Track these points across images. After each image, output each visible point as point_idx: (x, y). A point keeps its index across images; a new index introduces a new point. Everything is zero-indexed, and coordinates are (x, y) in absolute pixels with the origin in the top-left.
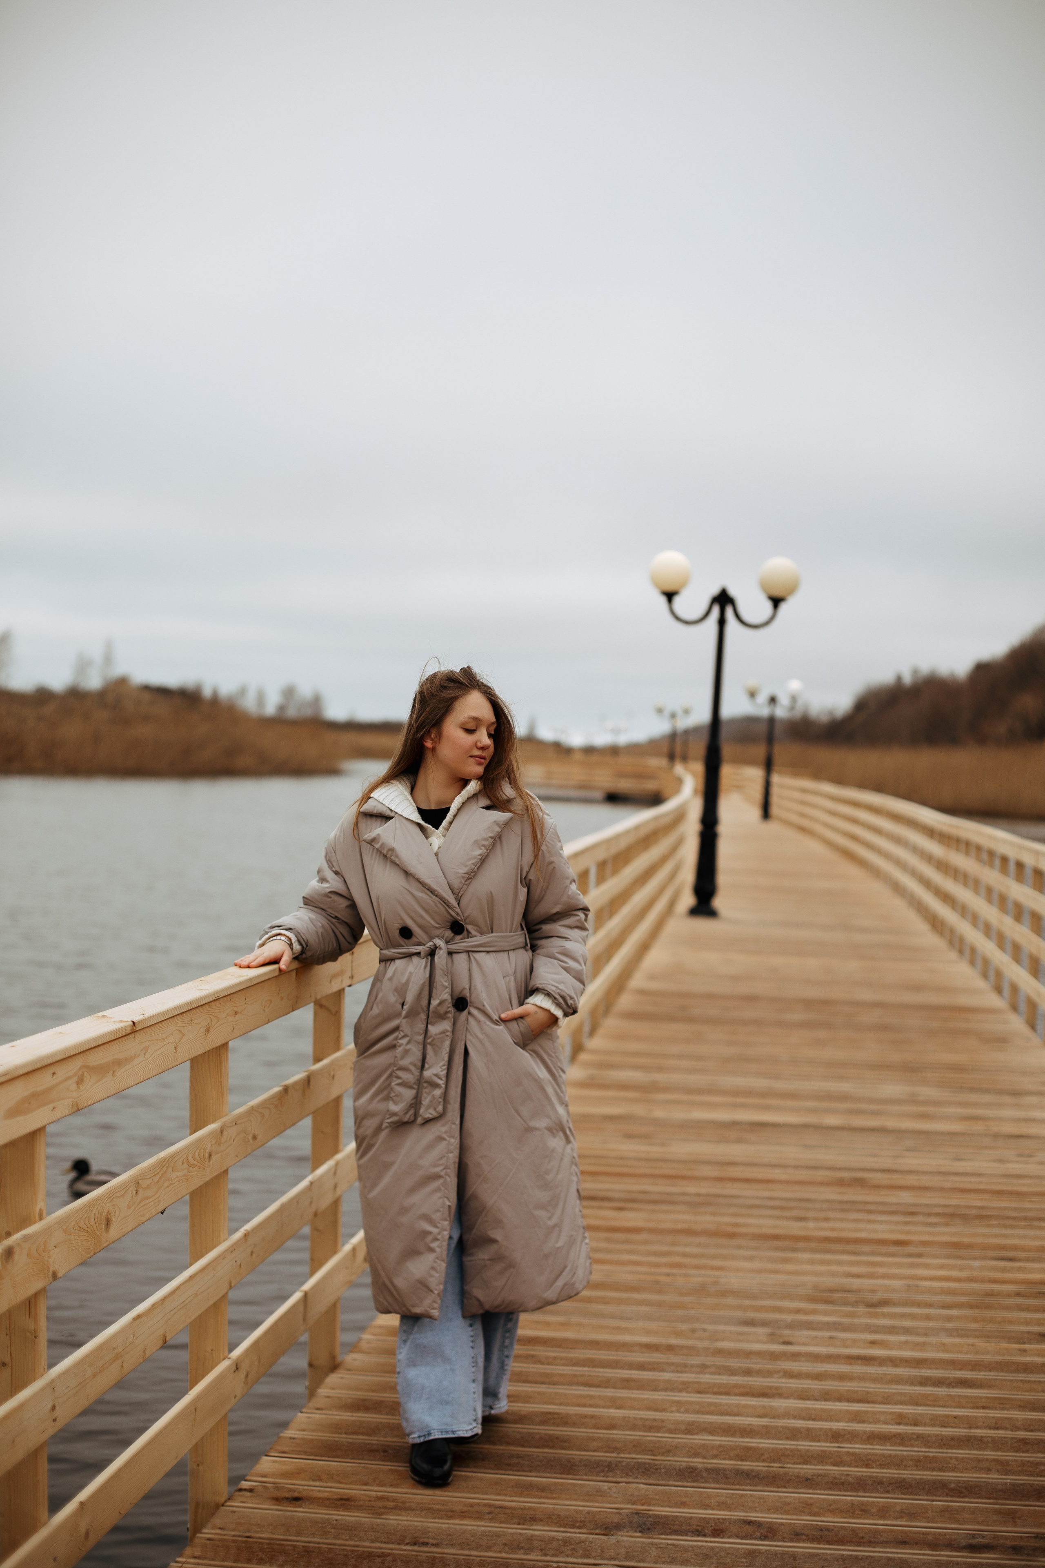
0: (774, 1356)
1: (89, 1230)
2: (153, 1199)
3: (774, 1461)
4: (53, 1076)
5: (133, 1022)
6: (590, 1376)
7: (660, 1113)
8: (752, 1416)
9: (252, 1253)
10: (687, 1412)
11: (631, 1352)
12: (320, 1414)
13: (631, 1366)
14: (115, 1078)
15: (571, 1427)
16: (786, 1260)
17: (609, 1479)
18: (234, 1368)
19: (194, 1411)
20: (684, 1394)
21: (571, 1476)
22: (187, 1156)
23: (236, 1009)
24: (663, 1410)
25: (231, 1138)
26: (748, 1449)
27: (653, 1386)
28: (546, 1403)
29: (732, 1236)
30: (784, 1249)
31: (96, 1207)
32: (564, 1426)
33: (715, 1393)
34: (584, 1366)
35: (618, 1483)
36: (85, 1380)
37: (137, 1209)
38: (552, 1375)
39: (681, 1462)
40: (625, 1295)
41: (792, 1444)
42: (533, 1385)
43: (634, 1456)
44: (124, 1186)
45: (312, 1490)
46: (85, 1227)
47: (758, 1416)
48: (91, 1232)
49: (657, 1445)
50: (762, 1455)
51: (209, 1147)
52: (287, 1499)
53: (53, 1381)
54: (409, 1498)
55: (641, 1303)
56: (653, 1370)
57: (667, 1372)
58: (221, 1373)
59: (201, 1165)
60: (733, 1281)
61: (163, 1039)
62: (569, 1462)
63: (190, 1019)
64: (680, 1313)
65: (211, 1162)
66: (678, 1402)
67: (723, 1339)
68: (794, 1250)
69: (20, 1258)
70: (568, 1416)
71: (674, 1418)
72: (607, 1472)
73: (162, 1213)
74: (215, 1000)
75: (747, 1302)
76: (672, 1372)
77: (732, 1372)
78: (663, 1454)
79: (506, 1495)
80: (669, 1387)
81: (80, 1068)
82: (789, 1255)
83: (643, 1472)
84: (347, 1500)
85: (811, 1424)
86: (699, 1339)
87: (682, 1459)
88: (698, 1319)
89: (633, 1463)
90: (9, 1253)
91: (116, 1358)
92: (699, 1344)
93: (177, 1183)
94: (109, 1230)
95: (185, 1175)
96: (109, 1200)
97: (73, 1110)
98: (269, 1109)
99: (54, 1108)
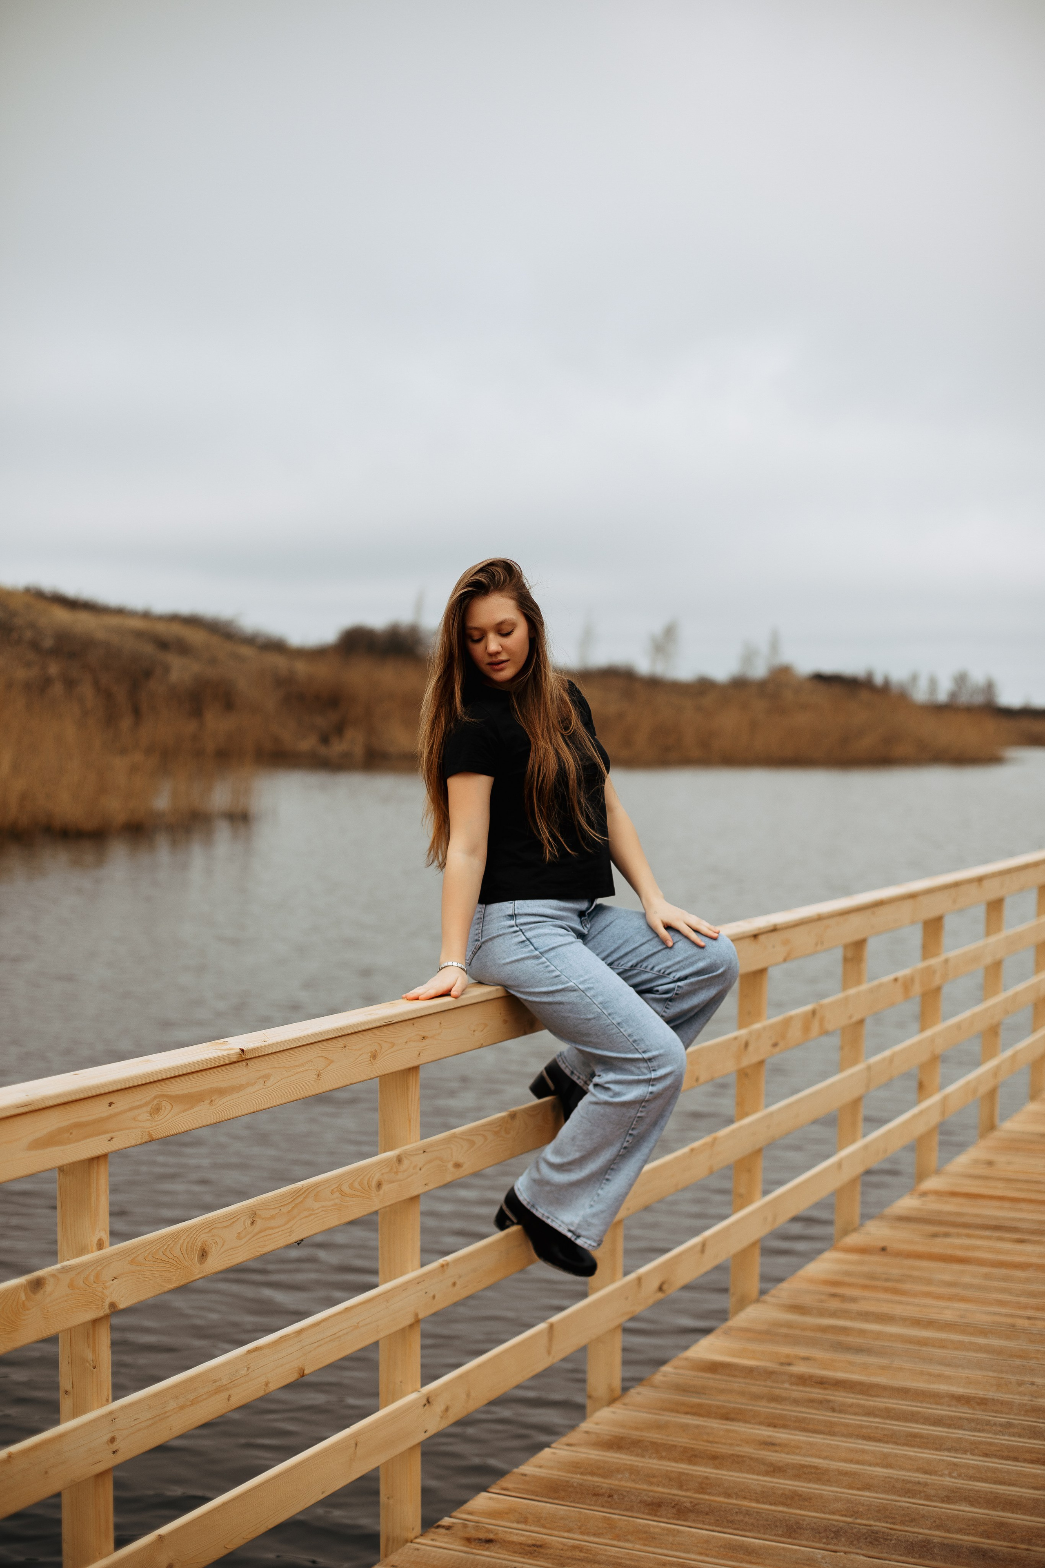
1: (170, 1260)
2: (280, 1229)
3: (1022, 1541)
4: (110, 1106)
5: (242, 1050)
6: (877, 1428)
8: (1028, 1488)
9: (454, 1284)
10: (959, 1476)
11: (937, 1404)
12: (568, 1450)
13: (928, 1420)
14: (214, 1107)
15: (823, 1484)
17: (829, 1547)
18: (425, 1401)
19: (354, 1446)
20: (968, 1456)
21: (790, 1540)
22: (340, 1185)
23: (424, 1034)
24: (933, 1473)
25: (416, 1166)
26: (1002, 1524)
27: (937, 1444)
28: (810, 1456)
31: (184, 1238)
32: (815, 1482)
33: (1003, 1458)
34: (875, 1416)
35: (835, 1552)
36: (166, 1413)
37: (255, 1238)
38: (837, 1424)
39: (919, 1533)
40: (966, 1339)
42: (810, 1434)
43: (872, 1523)
44: (233, 1218)
45: (511, 1533)
46: (166, 1258)
48: (175, 1263)
49: (902, 1512)
50: (1014, 1532)
51: (377, 1177)
52: (479, 1539)
53: (111, 1413)
54: (606, 1550)
55: (980, 1348)
56: (949, 1426)
57: (964, 1430)
58: (404, 1406)
59: (364, 1195)
61: (296, 1066)
62: (797, 1523)
63: (343, 1046)
64: (1018, 1362)
65: (381, 1192)
66: (955, 1464)
69: (55, 1290)
70: (827, 1471)
71: (939, 1482)
72: (832, 1538)
73: (298, 1244)
74: (384, 1026)
76: (970, 1430)
78: (902, 1523)
79: (707, 1556)
80: (957, 1447)
81: (155, 1098)
83: (870, 1542)
84: (540, 1546)
86: (1020, 1394)
87: (921, 1531)
88: (1032, 1371)
89: (865, 1531)
90: (38, 1284)
91: (218, 1390)
92: (1017, 1399)
93: (323, 1213)
94: (205, 1261)
95: (336, 1205)
96: (205, 1231)
97: (144, 1140)
98: (484, 1136)
99: (112, 1138)
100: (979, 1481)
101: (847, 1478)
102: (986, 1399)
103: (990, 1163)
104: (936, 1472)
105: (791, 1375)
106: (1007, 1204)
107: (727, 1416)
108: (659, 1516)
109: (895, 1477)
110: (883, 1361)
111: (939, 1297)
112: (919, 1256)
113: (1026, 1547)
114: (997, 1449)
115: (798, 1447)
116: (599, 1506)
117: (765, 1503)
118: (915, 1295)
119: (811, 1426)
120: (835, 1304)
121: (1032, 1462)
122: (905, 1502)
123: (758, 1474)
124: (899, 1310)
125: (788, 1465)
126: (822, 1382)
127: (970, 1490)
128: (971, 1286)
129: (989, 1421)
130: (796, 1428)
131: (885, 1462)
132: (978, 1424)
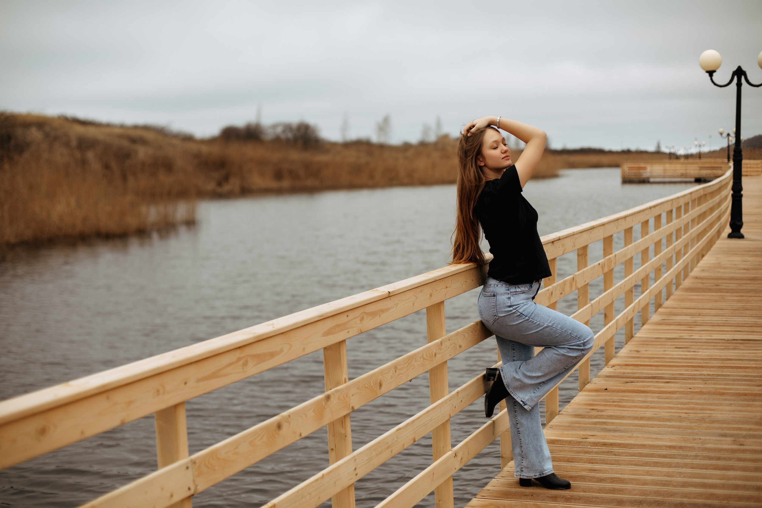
0: (733, 451)
1: (370, 388)
2: (405, 375)
4: (347, 317)
5: (389, 292)
6: (638, 461)
7: (696, 336)
9: (461, 401)
10: (684, 477)
13: (660, 456)
14: (381, 318)
15: (625, 484)
16: (748, 406)
18: (454, 455)
19: (432, 474)
22: (423, 355)
23: (446, 286)
24: (672, 476)
25: (447, 346)
27: (669, 465)
28: (613, 474)
29: (722, 394)
30: (748, 400)
31: (374, 377)
32: (621, 484)
34: (636, 456)
36: (372, 457)
37: (396, 379)
38: (619, 460)
39: (677, 500)
41: (735, 492)
44: (389, 368)
46: (368, 387)
47: (720, 479)
48: (371, 389)
51: (435, 351)
53: (354, 457)
55: (669, 427)
56: (671, 458)
57: (678, 459)
58: (447, 458)
59: (430, 359)
60: (718, 415)
61: (406, 300)
62: (621, 500)
63: (420, 291)
64: (689, 431)
65: (436, 358)
66: (680, 473)
67: (709, 444)
68: (754, 400)
69: (334, 400)
72: (640, 505)
73: (410, 381)
74: (434, 281)
75: (724, 426)
77: (710, 458)
80: (677, 466)
81: (362, 314)
82: (751, 403)
83: (657, 505)
85: (747, 483)
86: (696, 443)
87: (678, 499)
88: (697, 434)
89: (653, 501)
90: (328, 398)
91: (388, 447)
92: (696, 446)
93: (418, 367)
94: (381, 388)
95: (422, 364)
96: (381, 375)
97: (359, 333)
98: (468, 333)
99: (349, 332)
100: (694, 478)
101: (635, 481)
102: (682, 446)
103: (638, 351)
104: (673, 476)
105: (589, 443)
106: (653, 368)
107: (568, 461)
108: (558, 502)
109: (656, 479)
110: (628, 434)
111: (641, 407)
112: (624, 391)
113: (727, 502)
114: (696, 465)
115: (608, 471)
116: (529, 500)
117: (603, 493)
118: (630, 407)
119: (608, 462)
120: (594, 413)
121: (714, 469)
122: (665, 489)
123: (594, 482)
124: (625, 414)
125: (606, 478)
126: (605, 444)
127: (692, 482)
128: (654, 402)
129: (687, 455)
130: (602, 463)
131: (648, 473)
132: (683, 456)
